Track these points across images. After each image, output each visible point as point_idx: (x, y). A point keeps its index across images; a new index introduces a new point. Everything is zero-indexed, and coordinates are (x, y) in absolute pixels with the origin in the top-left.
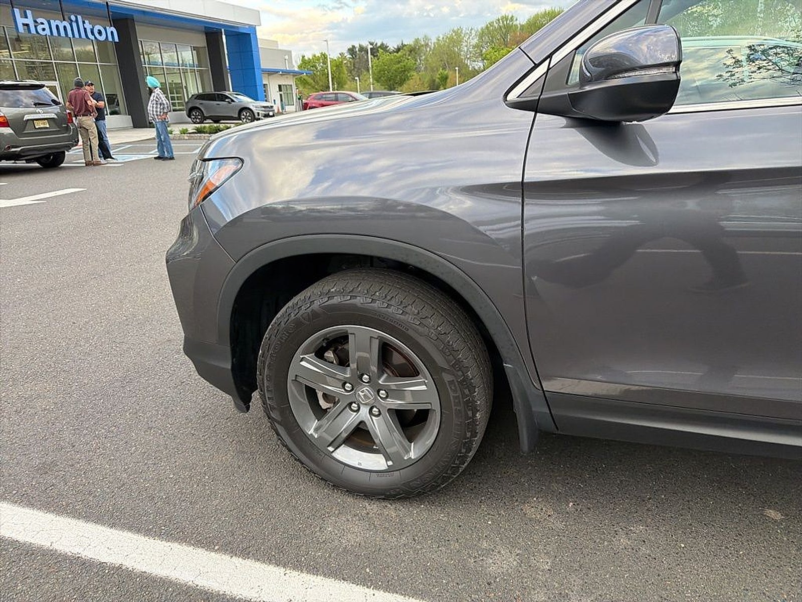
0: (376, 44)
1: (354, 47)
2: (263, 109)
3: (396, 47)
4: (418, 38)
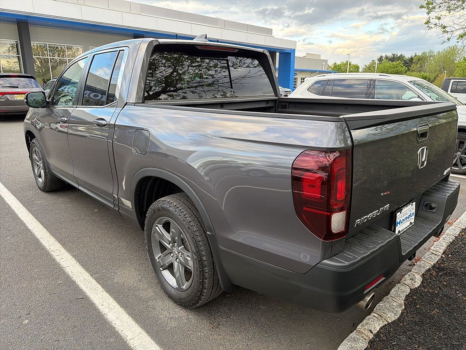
0: (397, 55)
1: (382, 57)
2: (285, 92)
3: (410, 57)
4: (425, 52)
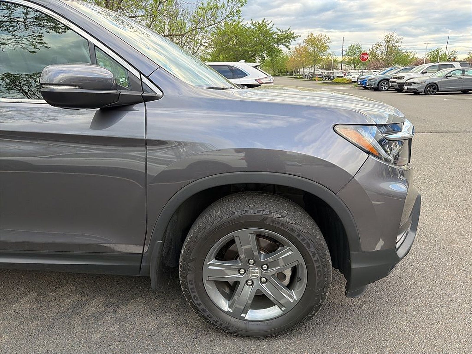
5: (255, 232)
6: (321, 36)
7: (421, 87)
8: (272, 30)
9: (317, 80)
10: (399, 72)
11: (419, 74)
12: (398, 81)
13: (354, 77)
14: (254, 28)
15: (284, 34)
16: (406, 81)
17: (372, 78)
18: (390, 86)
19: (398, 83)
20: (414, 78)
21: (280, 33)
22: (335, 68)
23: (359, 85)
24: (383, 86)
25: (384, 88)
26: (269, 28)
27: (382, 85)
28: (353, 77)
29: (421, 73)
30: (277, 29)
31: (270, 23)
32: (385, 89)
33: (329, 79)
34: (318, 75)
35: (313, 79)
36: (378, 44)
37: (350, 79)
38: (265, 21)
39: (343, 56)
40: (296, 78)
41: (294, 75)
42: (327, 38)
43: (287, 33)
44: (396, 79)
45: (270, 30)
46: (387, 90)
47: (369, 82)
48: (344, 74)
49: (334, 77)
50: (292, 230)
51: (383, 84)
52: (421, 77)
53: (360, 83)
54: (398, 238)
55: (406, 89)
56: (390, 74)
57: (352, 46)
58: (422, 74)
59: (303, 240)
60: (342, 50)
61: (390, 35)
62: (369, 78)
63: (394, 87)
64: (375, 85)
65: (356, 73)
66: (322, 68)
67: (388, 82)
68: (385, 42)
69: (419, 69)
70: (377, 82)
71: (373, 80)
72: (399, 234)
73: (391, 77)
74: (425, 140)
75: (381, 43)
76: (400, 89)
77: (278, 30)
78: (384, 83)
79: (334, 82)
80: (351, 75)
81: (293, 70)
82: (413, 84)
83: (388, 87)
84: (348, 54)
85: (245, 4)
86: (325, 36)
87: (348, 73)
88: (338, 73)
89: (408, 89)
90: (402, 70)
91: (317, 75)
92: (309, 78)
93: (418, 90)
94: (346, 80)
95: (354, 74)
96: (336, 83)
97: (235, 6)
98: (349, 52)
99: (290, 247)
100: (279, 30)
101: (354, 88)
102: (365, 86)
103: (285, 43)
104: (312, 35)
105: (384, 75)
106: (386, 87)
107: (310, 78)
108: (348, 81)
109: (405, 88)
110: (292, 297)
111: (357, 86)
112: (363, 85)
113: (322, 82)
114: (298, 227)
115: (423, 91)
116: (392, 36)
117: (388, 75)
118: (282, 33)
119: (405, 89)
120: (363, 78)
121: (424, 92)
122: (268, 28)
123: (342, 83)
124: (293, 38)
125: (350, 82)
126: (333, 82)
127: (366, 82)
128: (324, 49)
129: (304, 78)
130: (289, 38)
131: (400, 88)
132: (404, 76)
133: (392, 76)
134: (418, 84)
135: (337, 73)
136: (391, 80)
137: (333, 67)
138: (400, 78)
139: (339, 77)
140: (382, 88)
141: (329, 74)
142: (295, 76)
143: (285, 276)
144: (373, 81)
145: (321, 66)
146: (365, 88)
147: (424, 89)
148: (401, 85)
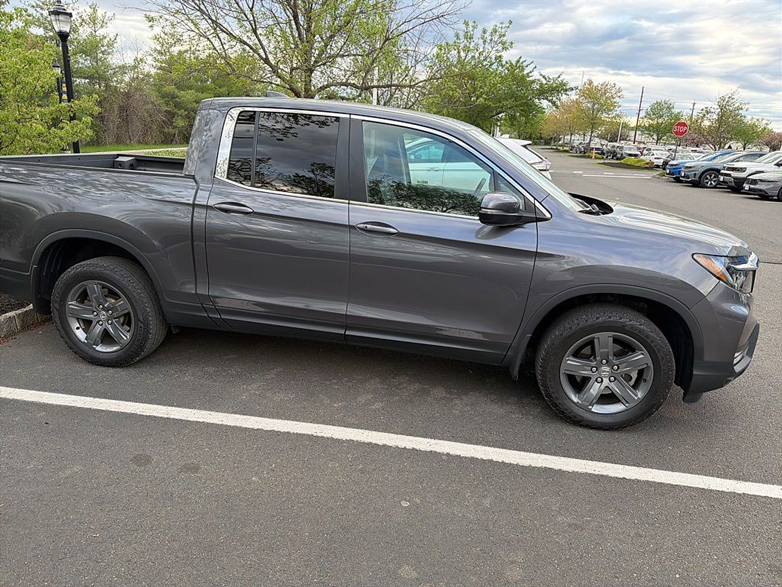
5: (613, 335)
6: (607, 85)
7: (773, 188)
8: (532, 76)
9: (593, 157)
10: (738, 159)
11: (772, 167)
12: (734, 174)
13: (658, 158)
14: (502, 70)
15: (551, 83)
16: (749, 176)
17: (691, 166)
18: (721, 181)
19: (734, 178)
20: (763, 172)
21: (544, 82)
22: (624, 138)
23: (667, 174)
24: (707, 181)
25: (709, 183)
26: (527, 72)
27: (707, 179)
28: (655, 158)
29: (775, 165)
30: (541, 75)
31: (530, 64)
32: (711, 186)
33: (613, 157)
34: (596, 148)
35: (586, 154)
36: (705, 109)
37: (650, 160)
38: (521, 61)
39: (639, 119)
40: (558, 151)
41: (553, 145)
42: (618, 88)
43: (557, 82)
44: (733, 171)
45: (529, 76)
46: (715, 187)
47: (685, 172)
48: (641, 150)
49: (622, 154)
50: (647, 336)
51: (708, 176)
52: (774, 171)
53: (670, 171)
54: (736, 355)
55: (748, 189)
56: (723, 161)
57: (657, 102)
58: (777, 167)
59: (655, 346)
60: (638, 108)
61: (728, 97)
62: (687, 165)
63: (727, 183)
64: (694, 177)
65: (662, 152)
66: (601, 137)
67: (718, 174)
68: (718, 107)
69: (772, 158)
70: (698, 173)
71: (692, 169)
72: (738, 352)
73: (724, 167)
74: (771, 273)
75: (711, 108)
76: (737, 187)
77: (541, 77)
78: (710, 176)
79: (623, 164)
80: (653, 155)
81: (553, 136)
82: (760, 183)
83: (716, 182)
84: (649, 117)
85: (509, 48)
86: (613, 86)
87: (647, 150)
88: (630, 149)
89: (750, 189)
90: (742, 156)
91: (594, 149)
92: (578, 152)
93: (767, 192)
94: (644, 162)
95: (659, 153)
96: (627, 166)
97: (494, 49)
98: (651, 113)
99: (643, 351)
100: (544, 77)
101: (658, 178)
102: (677, 176)
103: (551, 98)
104: (591, 83)
105: (711, 162)
106: (712, 182)
107: (580, 153)
108: (647, 164)
109: (747, 187)
110: (636, 396)
111: (664, 176)
112: (674, 175)
113: (602, 161)
114: (652, 334)
115: (777, 194)
116: (730, 99)
117: (717, 163)
118: (548, 81)
119: (746, 189)
120: (675, 164)
121: (778, 196)
122: (525, 72)
123: (637, 166)
124: (566, 90)
125: (651, 167)
126: (621, 163)
127: (680, 171)
128: (609, 106)
129: (571, 151)
130: (558, 91)
131: (736, 185)
132: (746, 168)
133: (725, 165)
134: (768, 183)
135: (628, 147)
136: (722, 171)
137: (620, 137)
138: (738, 170)
139: (630, 155)
140: (707, 183)
141: (615, 149)
142: (555, 147)
143: (631, 378)
144: (692, 171)
145: (600, 133)
146: (678, 180)
147: (777, 192)
148: (740, 182)
